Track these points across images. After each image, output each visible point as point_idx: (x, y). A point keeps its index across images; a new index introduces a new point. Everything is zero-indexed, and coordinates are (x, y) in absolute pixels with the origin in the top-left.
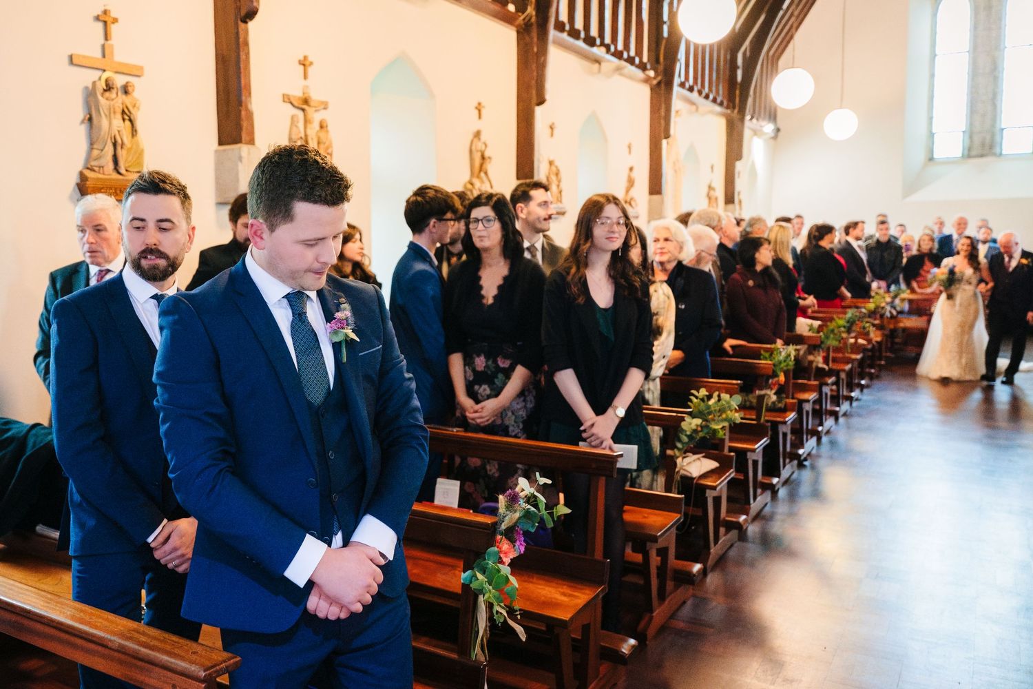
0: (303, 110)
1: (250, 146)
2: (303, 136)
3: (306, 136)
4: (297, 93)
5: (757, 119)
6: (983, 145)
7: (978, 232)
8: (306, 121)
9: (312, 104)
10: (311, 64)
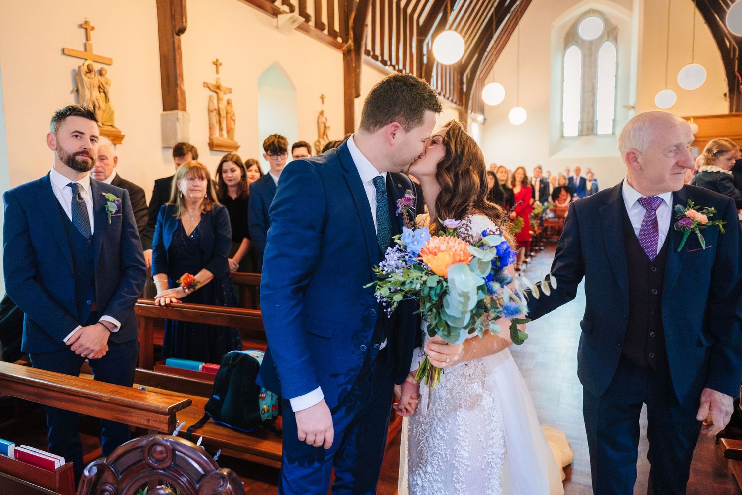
0: (216, 92)
1: (184, 112)
2: (217, 108)
3: (219, 108)
4: (212, 81)
5: (474, 113)
6: (588, 129)
7: (587, 175)
8: (219, 99)
9: (222, 89)
10: (221, 64)
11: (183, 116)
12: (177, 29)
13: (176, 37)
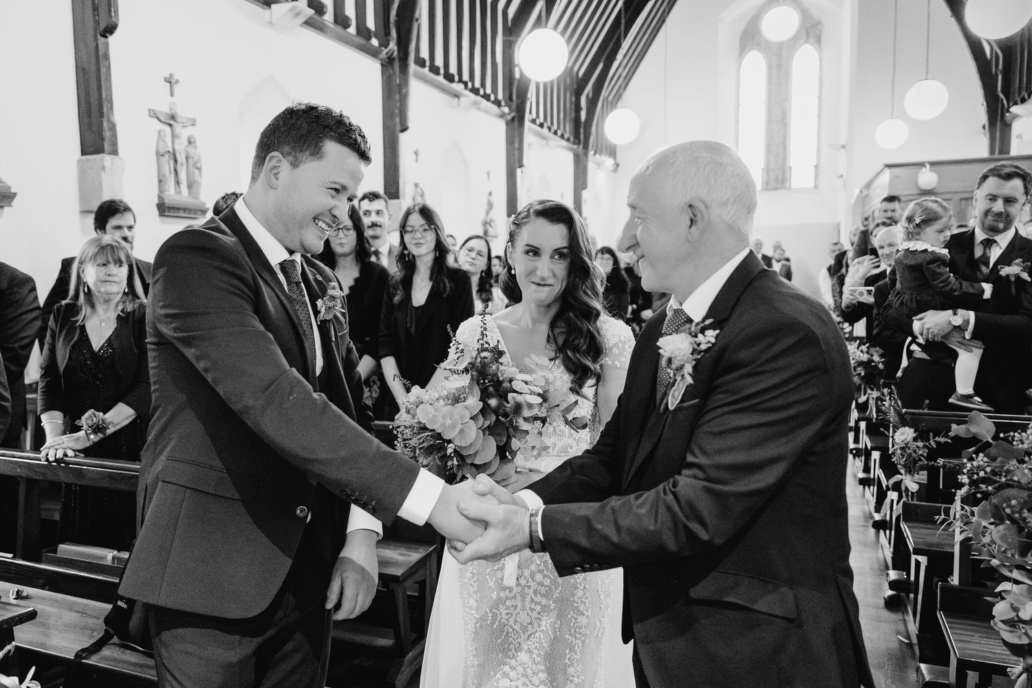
0: (170, 125)
1: (113, 157)
2: (171, 150)
3: (174, 150)
4: (164, 109)
5: (600, 155)
6: (777, 180)
8: (174, 136)
9: (179, 120)
10: (177, 82)
11: (112, 163)
12: (102, 27)
13: (101, 40)
